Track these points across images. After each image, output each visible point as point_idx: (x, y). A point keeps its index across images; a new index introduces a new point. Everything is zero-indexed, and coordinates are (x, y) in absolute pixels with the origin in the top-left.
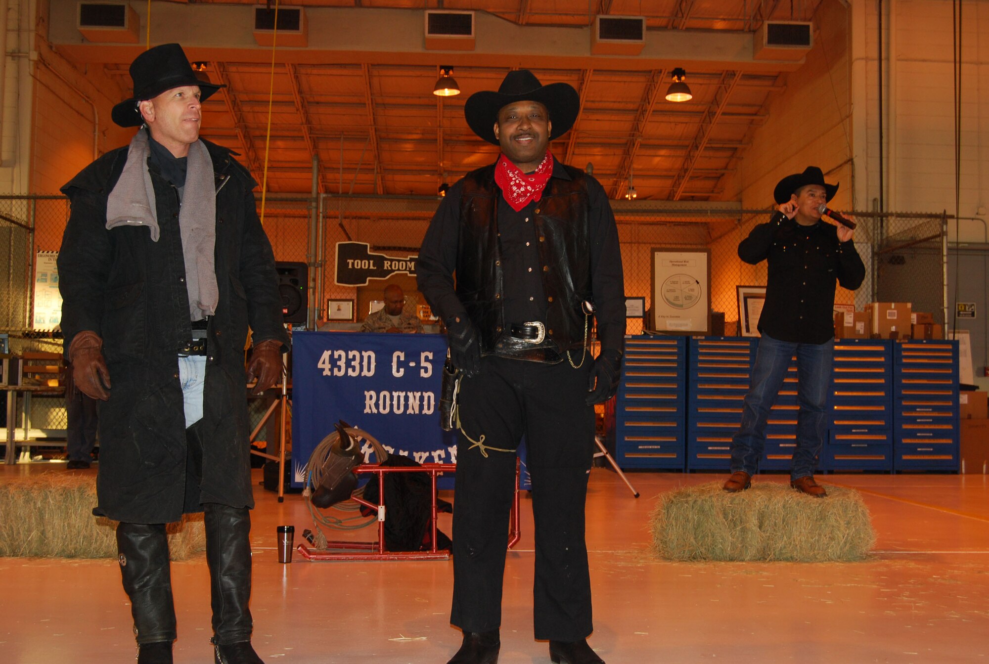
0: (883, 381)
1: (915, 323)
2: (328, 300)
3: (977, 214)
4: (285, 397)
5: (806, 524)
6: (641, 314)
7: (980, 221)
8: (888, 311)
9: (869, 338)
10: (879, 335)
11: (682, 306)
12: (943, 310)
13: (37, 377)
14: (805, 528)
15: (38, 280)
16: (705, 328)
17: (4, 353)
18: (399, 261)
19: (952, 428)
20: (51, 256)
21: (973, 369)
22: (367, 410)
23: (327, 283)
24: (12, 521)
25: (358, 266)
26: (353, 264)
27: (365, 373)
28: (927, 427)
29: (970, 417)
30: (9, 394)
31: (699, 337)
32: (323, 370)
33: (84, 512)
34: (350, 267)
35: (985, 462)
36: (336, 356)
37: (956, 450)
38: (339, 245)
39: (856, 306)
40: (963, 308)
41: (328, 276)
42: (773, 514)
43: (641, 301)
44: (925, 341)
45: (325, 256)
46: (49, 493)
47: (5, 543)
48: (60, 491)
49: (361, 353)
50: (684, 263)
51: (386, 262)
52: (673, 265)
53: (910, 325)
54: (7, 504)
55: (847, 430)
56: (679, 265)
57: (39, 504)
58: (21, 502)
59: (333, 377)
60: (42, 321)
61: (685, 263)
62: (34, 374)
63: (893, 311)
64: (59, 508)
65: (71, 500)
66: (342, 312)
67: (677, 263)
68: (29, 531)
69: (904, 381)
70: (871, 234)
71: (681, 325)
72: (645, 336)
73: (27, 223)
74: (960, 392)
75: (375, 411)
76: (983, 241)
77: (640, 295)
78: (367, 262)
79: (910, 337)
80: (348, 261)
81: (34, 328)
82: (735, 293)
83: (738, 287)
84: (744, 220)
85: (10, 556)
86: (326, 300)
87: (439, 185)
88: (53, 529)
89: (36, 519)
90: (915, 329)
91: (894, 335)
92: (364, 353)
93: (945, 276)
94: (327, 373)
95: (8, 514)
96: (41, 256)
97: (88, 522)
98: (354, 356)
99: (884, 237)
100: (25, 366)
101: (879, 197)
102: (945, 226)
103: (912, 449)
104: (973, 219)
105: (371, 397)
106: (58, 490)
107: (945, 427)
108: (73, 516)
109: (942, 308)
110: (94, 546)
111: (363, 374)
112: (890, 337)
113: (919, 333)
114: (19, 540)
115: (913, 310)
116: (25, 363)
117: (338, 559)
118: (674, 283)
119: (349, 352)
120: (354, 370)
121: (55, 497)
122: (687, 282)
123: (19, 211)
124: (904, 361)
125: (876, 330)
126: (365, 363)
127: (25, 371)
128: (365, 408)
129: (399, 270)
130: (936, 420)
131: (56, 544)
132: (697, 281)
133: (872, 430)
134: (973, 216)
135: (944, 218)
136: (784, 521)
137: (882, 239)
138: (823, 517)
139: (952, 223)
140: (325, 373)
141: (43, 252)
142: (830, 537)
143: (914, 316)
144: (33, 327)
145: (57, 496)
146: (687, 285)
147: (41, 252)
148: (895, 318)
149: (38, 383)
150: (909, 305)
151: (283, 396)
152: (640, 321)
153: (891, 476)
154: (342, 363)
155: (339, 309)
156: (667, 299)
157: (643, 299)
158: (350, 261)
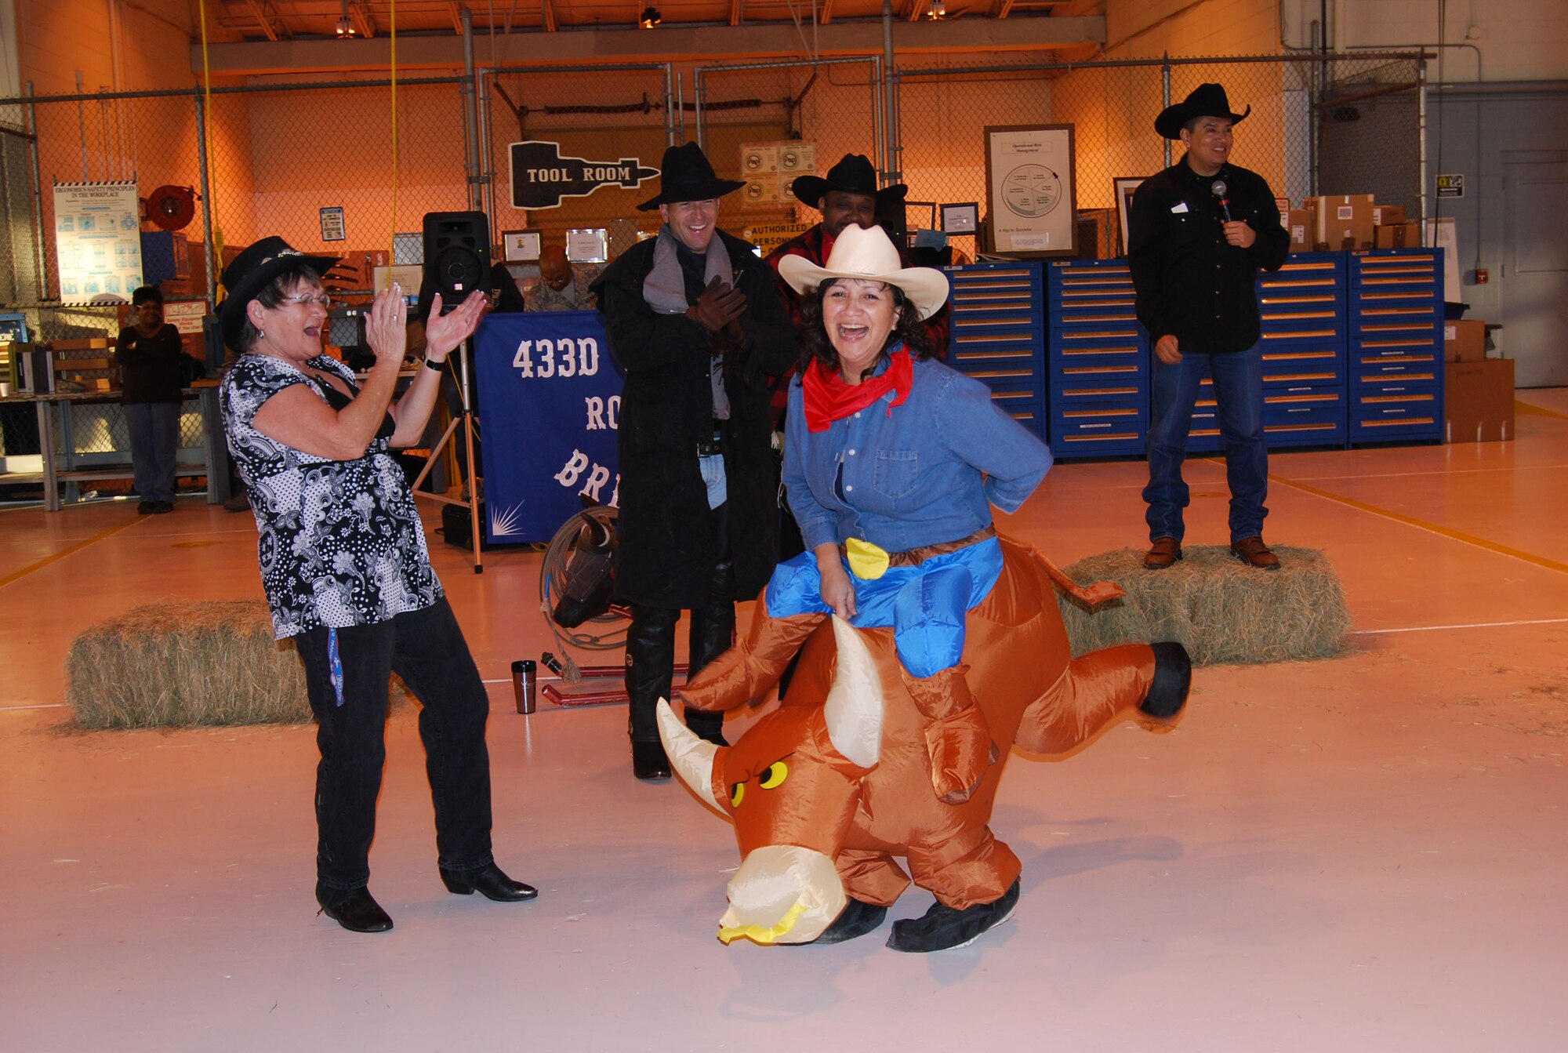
0: (1332, 314)
1: (1378, 223)
2: (504, 233)
3: (1467, 37)
4: (468, 414)
5: (1256, 609)
6: (972, 227)
7: (1471, 48)
8: (1340, 208)
9: (1312, 250)
10: (1327, 245)
11: (1032, 213)
12: (1420, 198)
13: (78, 378)
14: (1254, 615)
15: (60, 228)
16: (1068, 245)
17: (22, 343)
18: (605, 167)
19: (1432, 378)
20: (76, 190)
21: (1460, 274)
22: (591, 426)
23: (500, 207)
24: (129, 678)
25: (543, 178)
26: (536, 175)
27: (584, 370)
28: (1397, 378)
29: (1458, 360)
30: (40, 407)
31: (1062, 264)
32: (522, 369)
33: (232, 660)
34: (533, 180)
35: (1481, 423)
36: (539, 349)
37: (1437, 410)
38: (513, 147)
39: (1292, 199)
40: (1445, 183)
41: (500, 196)
42: (1209, 599)
43: (973, 208)
44: (1394, 252)
45: (493, 165)
46: (178, 637)
47: (123, 711)
48: (195, 633)
49: (575, 342)
50: (1034, 148)
51: (585, 170)
52: (1018, 151)
53: (1372, 227)
54: (120, 656)
55: (1282, 389)
56: (1027, 151)
57: (166, 654)
58: (139, 651)
59: (537, 380)
60: (74, 290)
61: (1036, 148)
62: (71, 373)
63: (1347, 208)
64: (196, 656)
65: (212, 644)
66: (525, 249)
67: (1024, 148)
68: (156, 691)
69: (1363, 313)
70: (1309, 74)
71: (1033, 242)
72: (981, 265)
73: (25, 127)
74: (1446, 322)
75: (602, 426)
76: (1474, 78)
77: (970, 200)
78: (557, 171)
79: (1371, 246)
80: (529, 171)
81: (63, 302)
82: (1112, 190)
83: (1116, 180)
84: (1111, 43)
85: (131, 728)
86: (499, 234)
87: (641, 10)
88: (190, 686)
89: (164, 674)
90: (1380, 233)
91: (1349, 243)
92: (580, 342)
93: (1423, 148)
94: (527, 373)
95: (122, 669)
96: (60, 191)
97: (239, 673)
98: (566, 347)
99: (1329, 79)
100: (56, 362)
101: (1320, 21)
102: (1422, 72)
103: (1376, 412)
104: (1460, 46)
105: (595, 406)
106: (191, 631)
107: (1423, 377)
108: (217, 667)
109: (1417, 195)
110: (251, 706)
111: (581, 373)
112: (1343, 246)
113: (1386, 238)
114: (143, 705)
115: (1377, 203)
116: (56, 357)
117: (601, 702)
118: (1020, 178)
119: (559, 341)
120: (567, 368)
121: (188, 642)
122: (1040, 177)
123: (12, 116)
124: (1364, 283)
125: (1322, 238)
126: (583, 356)
127: (58, 369)
128: (588, 423)
129: (606, 180)
130: (1410, 368)
131: (198, 708)
132: (1054, 174)
133: (1318, 387)
134: (1460, 42)
135: (1421, 58)
136: (1225, 606)
137: (1325, 86)
138: (1279, 596)
139: (1431, 64)
140: (524, 375)
141: (63, 185)
142: (1290, 625)
143: (1378, 212)
144: (60, 300)
145: (191, 641)
146: (1040, 180)
147: (60, 184)
148: (1350, 218)
149: (80, 387)
150: (1371, 198)
151: (466, 412)
152: (972, 238)
153: (1346, 453)
154: (549, 358)
155: (520, 246)
156: (1011, 204)
157: (975, 205)
158: (532, 172)
